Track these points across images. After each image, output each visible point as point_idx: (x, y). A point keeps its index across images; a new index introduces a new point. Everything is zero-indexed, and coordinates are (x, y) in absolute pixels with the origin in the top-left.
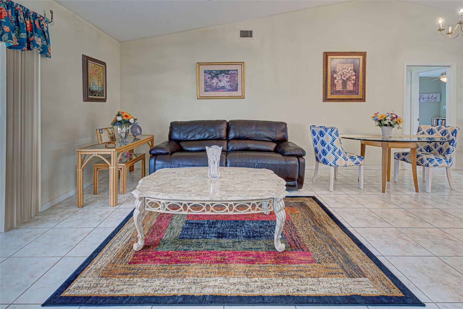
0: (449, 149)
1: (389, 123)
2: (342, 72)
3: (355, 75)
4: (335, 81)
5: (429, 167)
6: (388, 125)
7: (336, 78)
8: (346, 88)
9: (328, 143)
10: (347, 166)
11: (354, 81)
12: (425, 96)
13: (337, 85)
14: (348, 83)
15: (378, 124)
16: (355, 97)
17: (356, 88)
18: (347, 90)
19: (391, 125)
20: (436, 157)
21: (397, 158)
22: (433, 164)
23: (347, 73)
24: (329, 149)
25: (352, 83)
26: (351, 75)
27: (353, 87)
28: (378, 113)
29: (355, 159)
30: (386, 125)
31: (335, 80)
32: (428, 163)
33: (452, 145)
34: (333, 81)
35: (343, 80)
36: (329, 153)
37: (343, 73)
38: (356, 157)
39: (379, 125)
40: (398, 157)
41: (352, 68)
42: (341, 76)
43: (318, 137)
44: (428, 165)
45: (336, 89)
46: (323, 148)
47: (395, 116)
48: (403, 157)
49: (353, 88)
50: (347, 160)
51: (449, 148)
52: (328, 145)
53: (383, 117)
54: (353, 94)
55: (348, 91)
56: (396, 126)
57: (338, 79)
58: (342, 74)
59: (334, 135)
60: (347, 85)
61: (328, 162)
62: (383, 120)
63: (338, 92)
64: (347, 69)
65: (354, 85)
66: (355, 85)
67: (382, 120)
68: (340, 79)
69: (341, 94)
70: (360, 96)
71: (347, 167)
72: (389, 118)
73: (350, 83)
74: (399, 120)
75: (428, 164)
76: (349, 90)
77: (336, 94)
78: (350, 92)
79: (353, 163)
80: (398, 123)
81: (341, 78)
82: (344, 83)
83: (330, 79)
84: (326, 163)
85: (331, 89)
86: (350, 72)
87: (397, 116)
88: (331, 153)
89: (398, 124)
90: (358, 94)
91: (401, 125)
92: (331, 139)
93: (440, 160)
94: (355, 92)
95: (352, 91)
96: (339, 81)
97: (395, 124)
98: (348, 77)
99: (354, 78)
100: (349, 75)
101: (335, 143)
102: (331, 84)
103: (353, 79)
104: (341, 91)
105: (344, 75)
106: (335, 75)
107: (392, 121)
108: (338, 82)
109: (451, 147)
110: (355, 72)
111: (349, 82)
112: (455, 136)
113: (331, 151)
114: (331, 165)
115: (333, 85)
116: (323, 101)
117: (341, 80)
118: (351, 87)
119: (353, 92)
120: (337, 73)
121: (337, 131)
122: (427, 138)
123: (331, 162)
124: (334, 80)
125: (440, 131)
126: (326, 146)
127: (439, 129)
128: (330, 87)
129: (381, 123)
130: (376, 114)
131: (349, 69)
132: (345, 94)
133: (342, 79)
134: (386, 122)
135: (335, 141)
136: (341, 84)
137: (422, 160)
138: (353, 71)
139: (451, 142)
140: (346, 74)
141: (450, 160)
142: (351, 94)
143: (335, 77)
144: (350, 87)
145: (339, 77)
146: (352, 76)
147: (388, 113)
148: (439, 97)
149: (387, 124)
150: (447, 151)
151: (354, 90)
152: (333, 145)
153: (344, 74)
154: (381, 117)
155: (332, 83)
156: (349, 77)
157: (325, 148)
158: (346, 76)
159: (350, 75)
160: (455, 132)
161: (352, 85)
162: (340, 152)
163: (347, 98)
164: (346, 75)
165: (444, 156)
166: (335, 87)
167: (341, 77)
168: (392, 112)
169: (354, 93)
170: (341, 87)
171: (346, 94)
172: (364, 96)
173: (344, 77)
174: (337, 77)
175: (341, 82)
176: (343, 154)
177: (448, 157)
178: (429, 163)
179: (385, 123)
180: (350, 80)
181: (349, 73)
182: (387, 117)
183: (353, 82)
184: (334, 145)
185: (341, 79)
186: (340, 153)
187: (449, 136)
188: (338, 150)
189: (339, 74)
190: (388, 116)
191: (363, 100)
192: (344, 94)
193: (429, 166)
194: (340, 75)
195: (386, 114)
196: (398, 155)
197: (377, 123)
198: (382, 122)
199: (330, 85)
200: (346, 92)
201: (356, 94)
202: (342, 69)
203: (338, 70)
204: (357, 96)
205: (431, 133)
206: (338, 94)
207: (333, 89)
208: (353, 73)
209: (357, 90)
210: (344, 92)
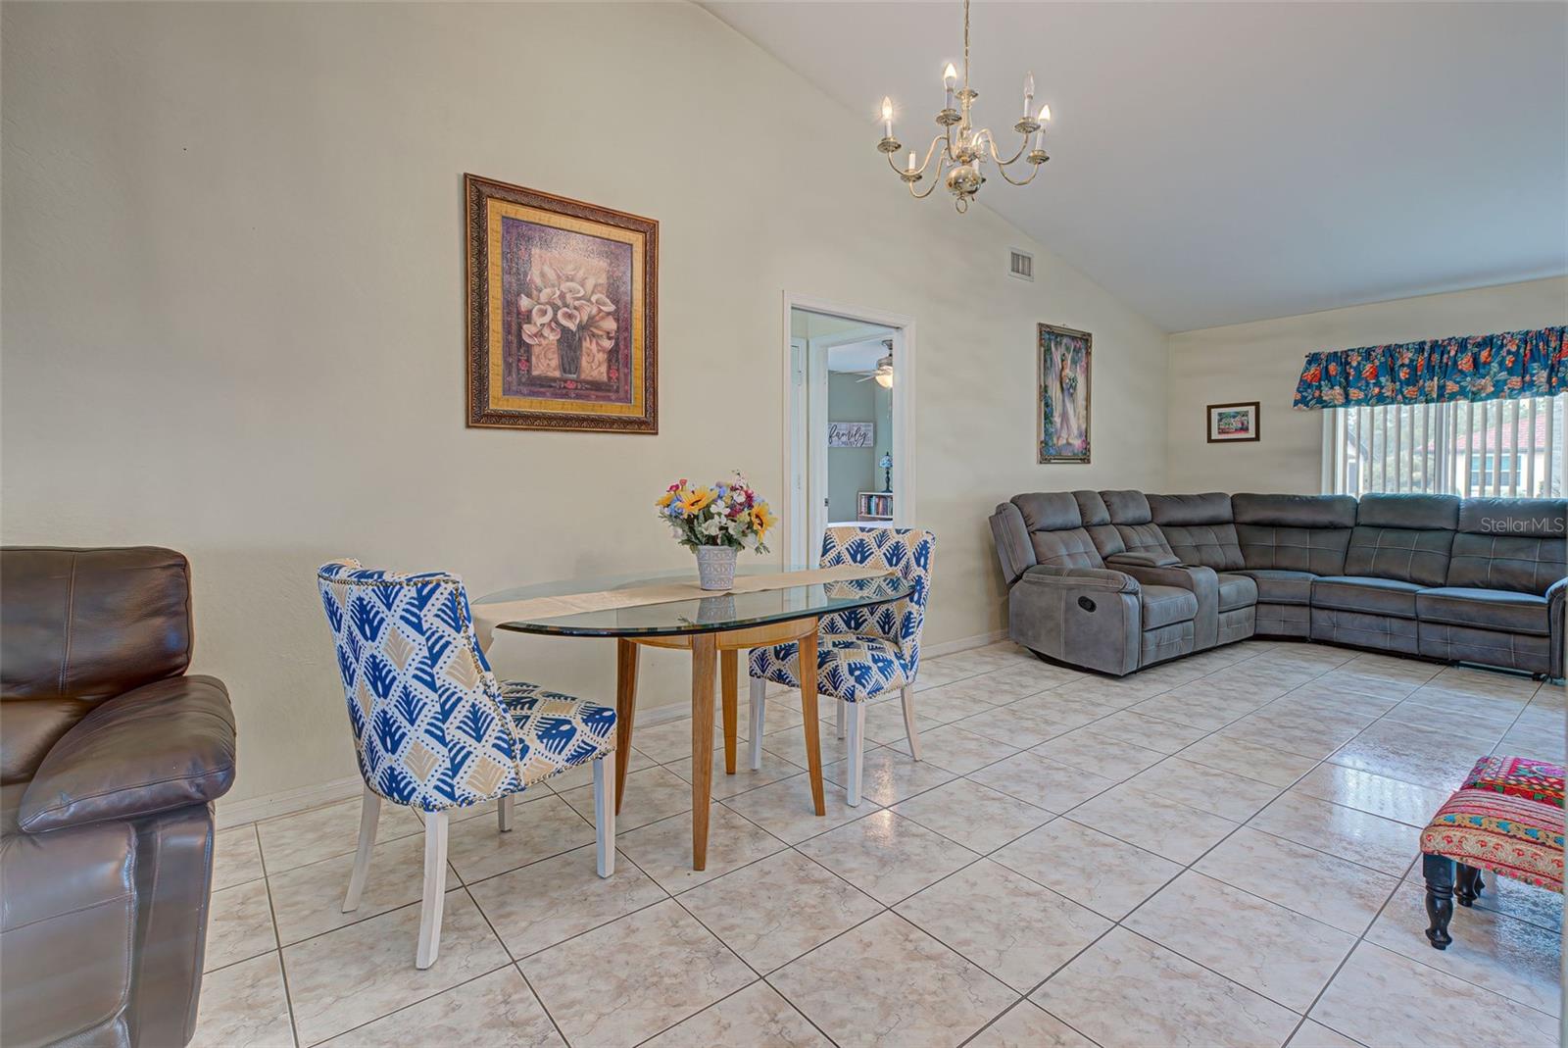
0: (908, 618)
1: (721, 528)
2: (558, 293)
3: (616, 315)
4: (528, 329)
5: (854, 701)
6: (719, 541)
7: (528, 317)
8: (577, 369)
9: (405, 675)
10: (523, 784)
11: (610, 338)
12: (843, 427)
13: (536, 350)
14: (586, 344)
15: (686, 538)
16: (615, 414)
17: (618, 370)
18: (583, 377)
19: (730, 540)
20: (874, 653)
21: (759, 672)
22: (869, 688)
23: (579, 299)
24: (410, 713)
25: (601, 349)
26: (600, 310)
27: (609, 368)
28: (684, 483)
29: (573, 731)
30: (712, 540)
31: (525, 326)
32: (854, 686)
33: (918, 603)
34: (514, 327)
35: (565, 330)
36: (415, 735)
37: (562, 296)
38: (578, 722)
39: (688, 541)
40: (763, 667)
41: (603, 280)
42: (556, 309)
43: (352, 640)
44: (851, 697)
45: (529, 371)
46: (381, 704)
48: (775, 665)
49: (608, 373)
50: (525, 750)
51: (910, 613)
52: (405, 688)
54: (609, 399)
55: (588, 382)
56: (750, 541)
57: (539, 321)
58: (560, 303)
59: (439, 622)
60: (581, 355)
61: (414, 789)
62: (701, 517)
63: (542, 386)
64: (583, 284)
65: (609, 361)
66: (617, 357)
68: (549, 324)
69: (556, 395)
70: (635, 411)
71: (522, 790)
72: (722, 507)
73: (594, 347)
74: (757, 516)
75: (853, 692)
76: (590, 379)
77: (532, 394)
78: (596, 390)
79: (559, 760)
80: (755, 528)
81: (555, 319)
82: (570, 344)
83: (500, 317)
84: (400, 792)
85: (508, 366)
86: (594, 299)
87: (749, 497)
88: (427, 731)
89: (756, 533)
90: (627, 400)
91: (768, 536)
92: (418, 648)
93: (886, 668)
94: (617, 391)
95: (603, 383)
96: (546, 332)
97: (744, 534)
98: (585, 318)
99: (610, 325)
100: (591, 310)
101: (442, 673)
102: (507, 344)
103: (608, 333)
104: (554, 380)
105: (567, 306)
106: (525, 303)
107: (732, 520)
108: (539, 334)
109: (914, 608)
110: (616, 302)
111: (591, 341)
112: (925, 567)
113: (425, 718)
114: (427, 806)
115: (518, 349)
116: (468, 425)
117: (552, 329)
118: (599, 365)
119: (609, 391)
120: (535, 293)
122: (852, 582)
123: (426, 787)
124: (520, 328)
125: (884, 549)
126: (395, 693)
127: (880, 542)
128: (500, 357)
129: (692, 529)
130: (677, 487)
131: (590, 283)
132: (572, 395)
133: (557, 323)
134: (712, 528)
135: (443, 658)
136: (554, 347)
137: (834, 675)
138: (609, 296)
139: (916, 590)
140: (577, 303)
141: (912, 657)
142: (598, 398)
143: (523, 309)
144: (594, 364)
145: (544, 313)
146: (603, 318)
147: (719, 486)
148: (870, 434)
149: (714, 534)
150: (904, 625)
151: (610, 378)
152: (432, 685)
153: (569, 300)
154: (693, 505)
155: (513, 338)
156: (592, 320)
157: (392, 706)
158: (576, 313)
159: (594, 311)
160: (923, 551)
161: (601, 357)
162: (475, 720)
163: (582, 413)
164: (575, 308)
165: (897, 643)
166: (528, 360)
167: (555, 314)
169: (613, 396)
170: (555, 362)
171: (578, 397)
172: (650, 410)
173: (570, 316)
174: (534, 312)
175: (553, 337)
176: (496, 726)
177: (907, 645)
178: (857, 685)
179: (706, 533)
180: (594, 335)
181: (589, 300)
183: (608, 344)
184: (438, 683)
185: (553, 325)
186: (476, 723)
187: (907, 567)
188: (468, 707)
189: (543, 297)
191: (647, 424)
192: (566, 396)
193: (856, 697)
194: (548, 303)
196: (762, 660)
197: (680, 531)
198: (697, 529)
199: (501, 345)
200: (576, 389)
201: (619, 400)
202: (559, 277)
203: (538, 281)
204: (622, 407)
205: (859, 556)
206: (543, 394)
207: (514, 370)
208: (604, 304)
209: (622, 383)
210: (571, 386)
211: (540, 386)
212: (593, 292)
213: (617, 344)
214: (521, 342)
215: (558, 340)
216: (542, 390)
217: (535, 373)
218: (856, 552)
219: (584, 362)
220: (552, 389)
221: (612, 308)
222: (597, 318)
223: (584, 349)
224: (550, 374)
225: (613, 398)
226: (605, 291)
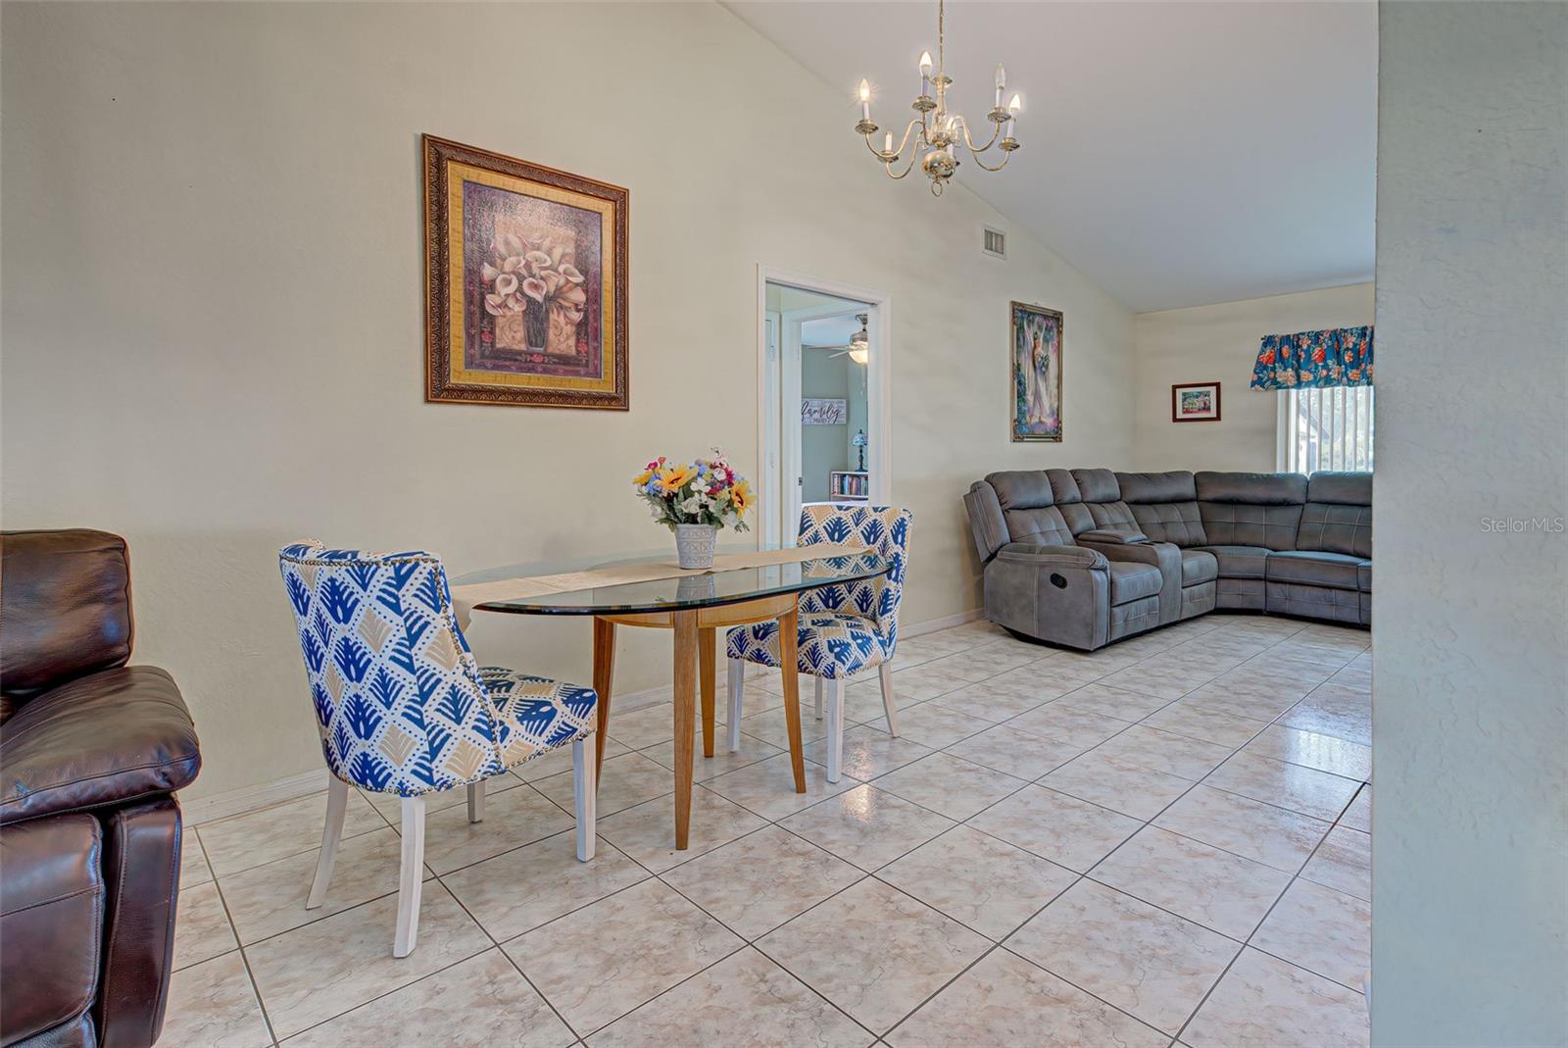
0: (886, 595)
1: (701, 506)
2: (523, 262)
3: (585, 287)
4: (491, 299)
5: (834, 678)
6: (699, 519)
7: (491, 287)
8: (544, 342)
9: (380, 658)
10: (505, 767)
11: (578, 310)
12: (815, 404)
13: (500, 321)
14: (553, 316)
15: (664, 516)
16: (585, 389)
17: (587, 343)
18: (550, 350)
19: (710, 518)
20: (853, 630)
21: (738, 653)
22: (848, 664)
23: (545, 269)
24: (387, 696)
25: (569, 322)
26: (568, 281)
27: (578, 341)
28: (662, 460)
29: (553, 713)
30: (692, 519)
31: (488, 297)
32: (833, 663)
33: (896, 579)
34: (477, 297)
35: (531, 301)
36: (392, 719)
37: (528, 266)
38: (558, 703)
39: (667, 520)
40: (741, 647)
41: (570, 250)
42: (521, 279)
43: (321, 623)
44: (831, 674)
45: (493, 344)
46: (354, 688)
47: (722, 476)
48: (754, 645)
49: (577, 346)
50: (505, 732)
51: (888, 590)
52: (381, 670)
53: (681, 482)
54: (577, 374)
55: (555, 356)
56: (730, 519)
57: (503, 291)
58: (524, 272)
59: (416, 602)
60: (548, 327)
61: (390, 775)
62: (681, 495)
63: (506, 359)
64: (549, 253)
65: (578, 334)
66: (587, 330)
67: (676, 495)
68: (514, 294)
69: (521, 369)
70: (606, 386)
71: (503, 772)
72: (700, 485)
73: (562, 319)
74: (737, 494)
75: (833, 668)
76: (558, 352)
77: (496, 367)
78: (565, 364)
79: (540, 742)
80: (735, 506)
81: (520, 289)
82: (536, 316)
83: (461, 287)
84: (374, 779)
85: (470, 337)
86: (561, 269)
87: (730, 475)
88: (404, 714)
89: (736, 511)
90: (597, 374)
91: (747, 514)
92: (394, 628)
93: (865, 644)
94: (587, 366)
95: (572, 357)
96: (511, 303)
97: (725, 512)
98: (552, 289)
99: (579, 296)
100: (558, 280)
101: (421, 654)
102: (469, 315)
103: (576, 305)
104: (520, 353)
105: (534, 276)
106: (488, 271)
107: (712, 498)
108: (504, 305)
109: (892, 585)
110: (584, 272)
111: (559, 313)
112: (902, 544)
113: (401, 702)
114: (403, 791)
115: (481, 321)
116: (427, 401)
117: (517, 300)
118: (568, 338)
119: (578, 365)
120: (499, 261)
121: (434, 576)
122: (830, 560)
123: (402, 772)
124: (483, 299)
125: (861, 527)
126: (371, 675)
127: (858, 520)
128: (462, 328)
129: (671, 508)
130: (655, 465)
131: (557, 253)
132: (540, 369)
133: (523, 294)
134: (691, 506)
135: (421, 639)
136: (520, 320)
137: (814, 655)
138: (576, 266)
139: (893, 566)
140: (543, 273)
141: (890, 634)
142: (566, 373)
143: (485, 279)
144: (562, 337)
145: (508, 283)
146: (571, 289)
147: (698, 463)
148: (843, 412)
149: (693, 512)
150: (882, 602)
151: (578, 352)
152: (410, 667)
153: (535, 270)
154: (672, 482)
155: (475, 308)
156: (559, 291)
157: (366, 689)
158: (542, 283)
159: (562, 281)
160: (900, 529)
161: (569, 329)
162: (455, 702)
163: (551, 388)
164: (542, 278)
165: (875, 621)
166: (492, 332)
167: (521, 284)
168: (713, 459)
169: (582, 371)
170: (520, 335)
171: (545, 371)
172: (621, 386)
173: (536, 287)
174: (498, 281)
175: (518, 308)
176: (475, 708)
177: (885, 622)
178: (837, 662)
179: (686, 511)
180: (561, 307)
181: (556, 271)
182: (694, 479)
183: (577, 317)
184: (417, 665)
185: (518, 295)
186: (455, 705)
187: (885, 544)
188: (447, 687)
189: (508, 267)
190: (700, 475)
191: (618, 401)
192: (533, 370)
193: (835, 673)
194: (514, 273)
195: (693, 464)
196: (741, 640)
197: (659, 509)
198: (677, 507)
199: (462, 315)
200: (543, 362)
201: (587, 375)
202: (525, 246)
203: (502, 249)
204: (591, 382)
205: (836, 534)
206: (508, 368)
207: (477, 342)
208: (572, 275)
209: (592, 357)
210: (538, 359)
211: (505, 359)
212: (560, 263)
213: (586, 317)
214: (484, 313)
215: (524, 312)
216: (507, 363)
217: (499, 346)
218: (834, 531)
219: (551, 333)
220: (517, 363)
221: (580, 279)
222: (565, 289)
223: (551, 322)
224: (516, 347)
225: (582, 373)
226: (572, 261)
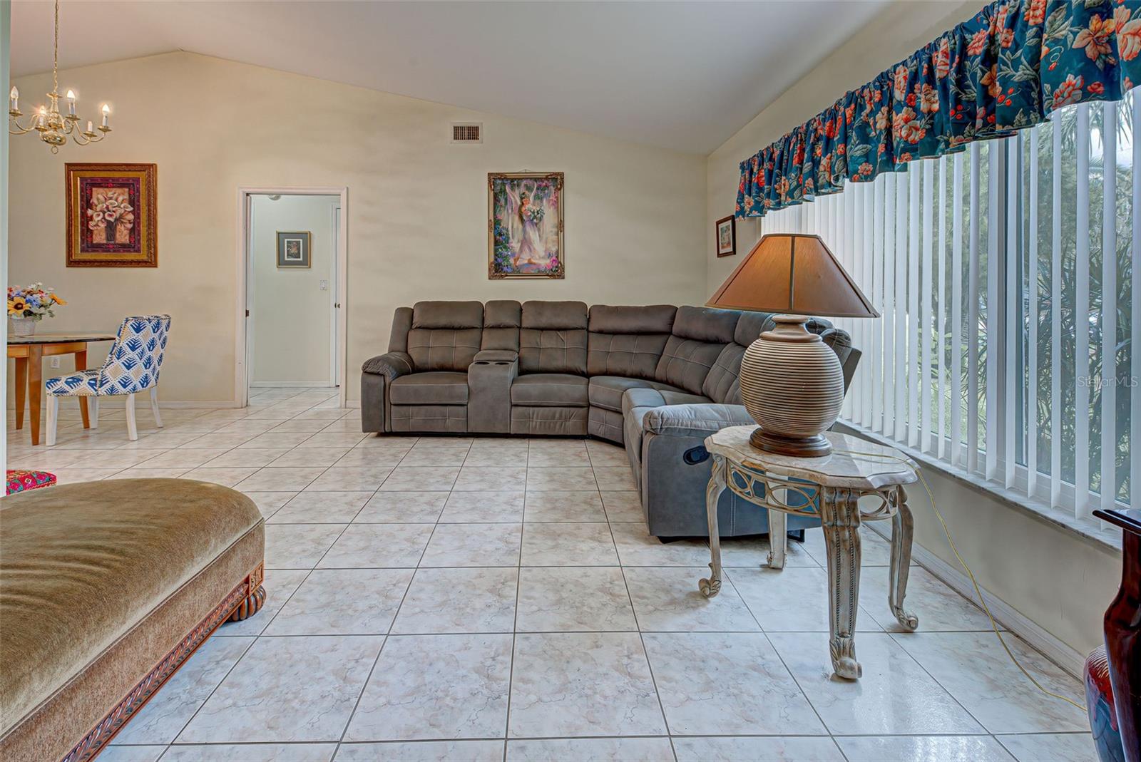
2: (105, 206)
3: (133, 212)
4: (91, 223)
7: (91, 218)
8: (115, 239)
11: (130, 223)
13: (95, 232)
14: (119, 227)
16: (133, 258)
17: (134, 238)
18: (117, 242)
23: (115, 207)
25: (126, 229)
26: (126, 211)
27: (130, 237)
31: (90, 222)
34: (86, 223)
35: (108, 222)
37: (107, 207)
41: (126, 197)
42: (104, 213)
45: (92, 242)
49: (129, 239)
54: (130, 251)
55: (119, 244)
57: (96, 219)
58: (105, 210)
60: (116, 232)
64: (116, 200)
65: (130, 233)
66: (134, 231)
68: (101, 220)
69: (104, 251)
70: (143, 256)
73: (123, 228)
76: (121, 243)
77: (93, 251)
78: (123, 248)
81: (104, 218)
82: (111, 228)
83: (80, 219)
85: (82, 240)
86: (122, 206)
90: (138, 251)
94: (134, 247)
95: (128, 245)
96: (100, 224)
98: (118, 216)
99: (131, 217)
100: (120, 211)
102: (82, 231)
103: (129, 221)
104: (103, 244)
105: (110, 211)
106: (90, 212)
108: (97, 225)
110: (133, 206)
111: (121, 226)
115: (87, 233)
116: (67, 266)
117: (103, 222)
118: (125, 236)
119: (130, 248)
120: (95, 207)
124: (88, 223)
128: (79, 236)
131: (120, 199)
132: (112, 251)
136: (104, 231)
138: (130, 204)
140: (114, 209)
142: (124, 251)
143: (89, 215)
144: (122, 236)
145: (99, 215)
146: (127, 214)
151: (130, 242)
153: (110, 208)
155: (85, 228)
156: (121, 216)
158: (114, 213)
159: (123, 211)
161: (126, 232)
163: (115, 259)
164: (114, 211)
166: (92, 237)
167: (104, 215)
169: (132, 250)
170: (104, 237)
171: (114, 251)
172: (153, 256)
173: (111, 216)
174: (94, 216)
175: (103, 226)
180: (122, 222)
181: (120, 207)
183: (130, 226)
185: (103, 220)
189: (98, 209)
191: (152, 262)
192: (109, 251)
194: (101, 211)
200: (114, 248)
201: (135, 251)
202: (106, 199)
203: (96, 202)
204: (136, 255)
206: (97, 251)
207: (86, 242)
208: (127, 208)
209: (137, 243)
210: (111, 246)
211: (98, 247)
212: (122, 203)
213: (134, 226)
214: (88, 229)
215: (106, 227)
216: (98, 249)
217: (94, 242)
219: (118, 235)
220: (102, 249)
221: (131, 209)
222: (124, 215)
223: (118, 230)
224: (101, 242)
226: (127, 202)
